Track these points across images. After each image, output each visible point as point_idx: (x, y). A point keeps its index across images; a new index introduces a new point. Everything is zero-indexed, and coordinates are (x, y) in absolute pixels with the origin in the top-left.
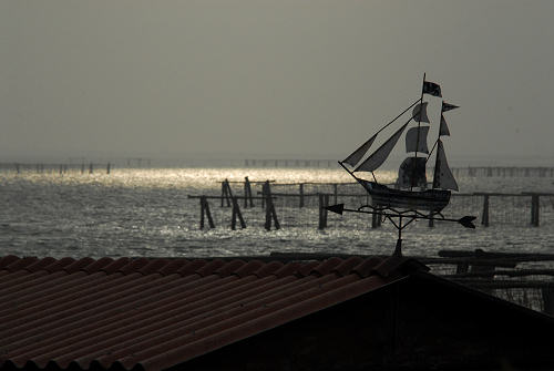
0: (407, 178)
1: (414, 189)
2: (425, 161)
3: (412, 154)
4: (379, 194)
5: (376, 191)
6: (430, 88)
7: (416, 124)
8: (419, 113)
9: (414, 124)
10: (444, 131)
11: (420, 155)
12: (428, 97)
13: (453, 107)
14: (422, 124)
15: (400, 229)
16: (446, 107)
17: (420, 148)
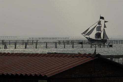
0: (97, 37)
1: (99, 39)
2: (101, 33)
3: (98, 32)
4: (90, 40)
5: (90, 39)
6: (102, 18)
7: (99, 26)
8: (99, 23)
9: (98, 25)
10: (105, 27)
11: (100, 32)
12: (101, 20)
13: (107, 22)
14: (100, 25)
15: (95, 47)
16: (105, 22)
17: (100, 30)
